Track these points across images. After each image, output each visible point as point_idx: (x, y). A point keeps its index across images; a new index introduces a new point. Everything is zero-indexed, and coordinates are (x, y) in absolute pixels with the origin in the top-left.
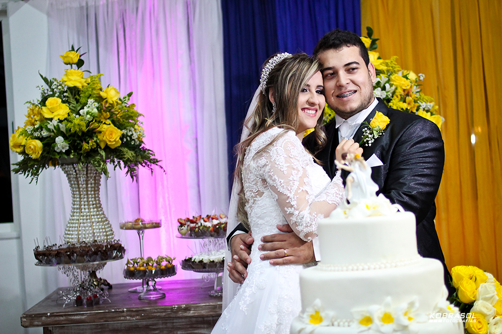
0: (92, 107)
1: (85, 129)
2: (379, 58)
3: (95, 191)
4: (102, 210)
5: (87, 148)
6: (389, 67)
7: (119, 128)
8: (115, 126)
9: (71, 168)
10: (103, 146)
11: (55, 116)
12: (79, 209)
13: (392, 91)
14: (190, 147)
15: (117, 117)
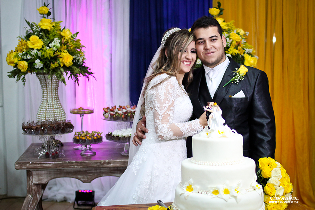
0: (56, 42)
1: (52, 56)
2: (224, 21)
3: (56, 90)
4: (59, 101)
5: (53, 67)
6: (229, 27)
7: (71, 55)
8: (70, 54)
9: (42, 76)
10: (62, 65)
11: (35, 47)
12: (47, 100)
13: (230, 42)
14: (107, 58)
15: (70, 49)
